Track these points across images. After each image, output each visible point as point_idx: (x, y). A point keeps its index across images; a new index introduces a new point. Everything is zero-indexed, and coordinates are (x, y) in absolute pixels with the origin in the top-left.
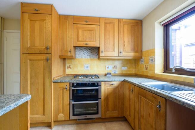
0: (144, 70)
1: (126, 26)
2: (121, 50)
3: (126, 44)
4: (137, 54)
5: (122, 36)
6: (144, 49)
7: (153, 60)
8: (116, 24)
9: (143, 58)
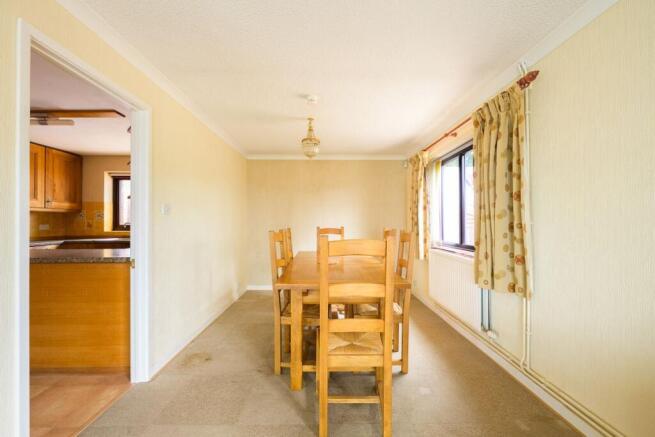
0: (86, 228)
1: (57, 161)
2: (49, 198)
3: (57, 188)
4: (74, 205)
5: (50, 176)
6: (85, 199)
7: (101, 216)
8: (40, 154)
9: (84, 212)
